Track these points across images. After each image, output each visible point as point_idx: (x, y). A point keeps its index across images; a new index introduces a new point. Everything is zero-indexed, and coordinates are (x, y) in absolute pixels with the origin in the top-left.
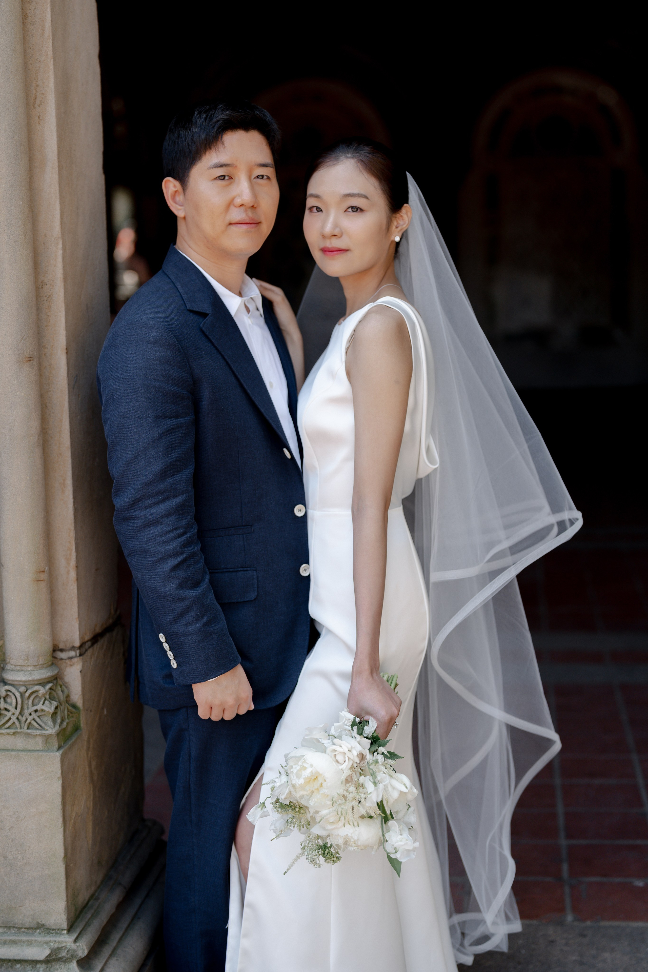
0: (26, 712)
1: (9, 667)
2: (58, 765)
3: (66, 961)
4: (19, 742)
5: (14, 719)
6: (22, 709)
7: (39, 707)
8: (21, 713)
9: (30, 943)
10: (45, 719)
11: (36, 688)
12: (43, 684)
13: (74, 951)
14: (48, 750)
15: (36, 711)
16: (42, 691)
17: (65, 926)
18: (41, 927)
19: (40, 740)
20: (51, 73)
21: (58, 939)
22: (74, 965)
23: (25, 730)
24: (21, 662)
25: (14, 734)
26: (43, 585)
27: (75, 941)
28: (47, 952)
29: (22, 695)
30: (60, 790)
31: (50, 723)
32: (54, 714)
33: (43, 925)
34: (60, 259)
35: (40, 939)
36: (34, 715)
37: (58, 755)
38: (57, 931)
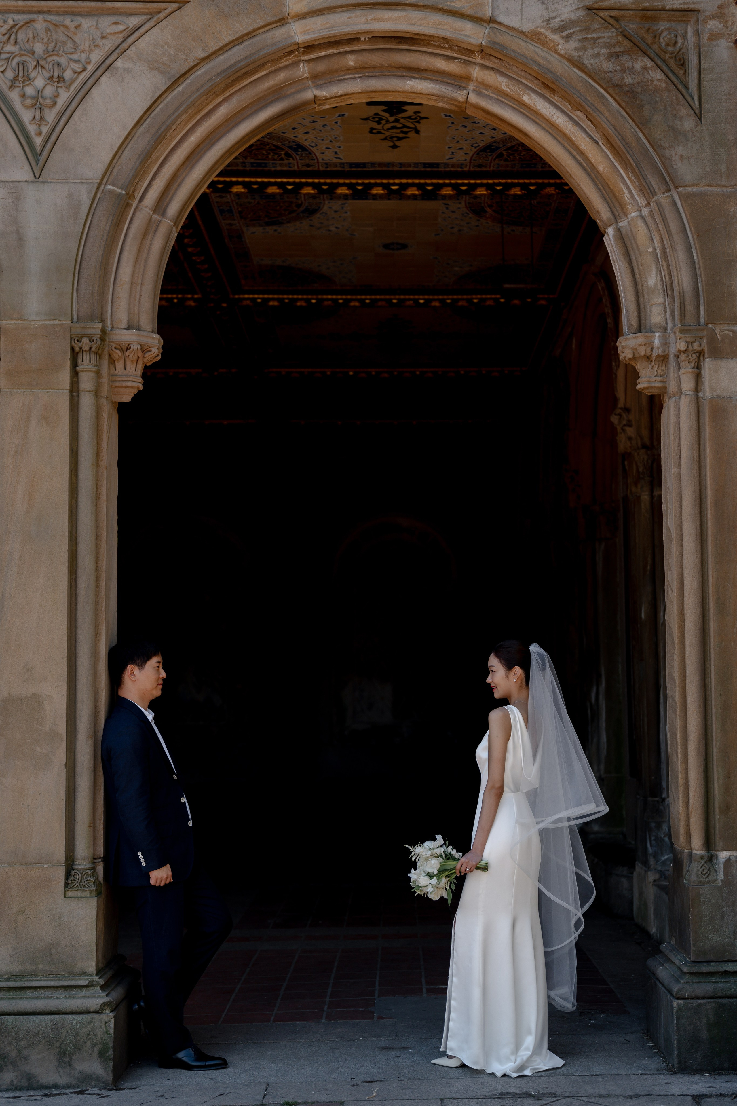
0: (83, 881)
1: (75, 863)
2: (96, 902)
3: (96, 986)
4: (79, 894)
5: (77, 884)
6: (81, 880)
7: (89, 879)
8: (81, 882)
9: (80, 980)
10: (91, 884)
11: (87, 871)
12: (90, 869)
13: (99, 982)
14: (92, 897)
15: (87, 880)
16: (90, 872)
17: (95, 972)
18: (85, 973)
19: (88, 892)
20: (104, 624)
21: (92, 977)
22: (98, 988)
23: (82, 888)
24: (81, 860)
25: (77, 890)
26: (92, 828)
27: (99, 978)
28: (88, 982)
29: (81, 874)
30: (96, 913)
31: (93, 885)
32: (94, 882)
33: (85, 972)
34: (104, 697)
35: (84, 978)
36: (86, 882)
37: (96, 899)
38: (91, 975)
